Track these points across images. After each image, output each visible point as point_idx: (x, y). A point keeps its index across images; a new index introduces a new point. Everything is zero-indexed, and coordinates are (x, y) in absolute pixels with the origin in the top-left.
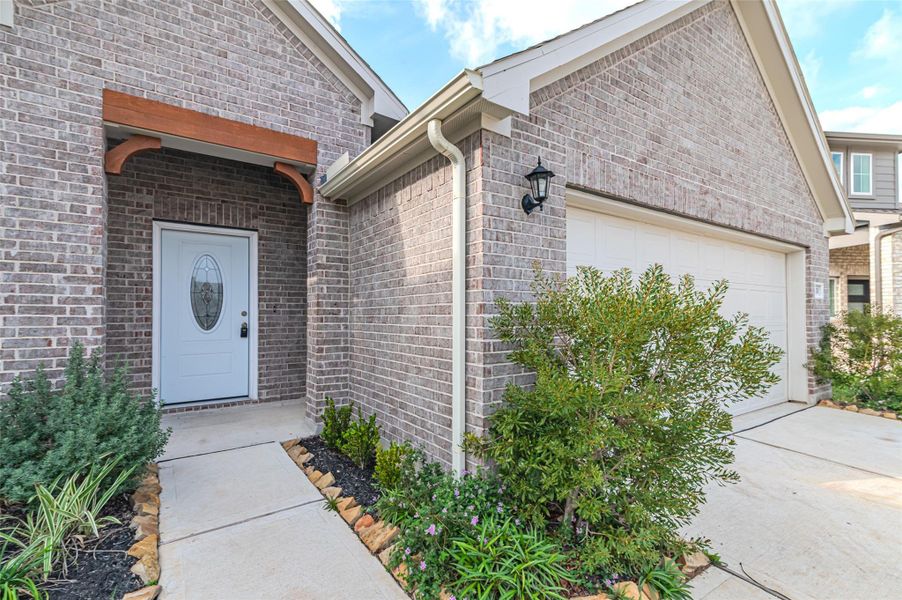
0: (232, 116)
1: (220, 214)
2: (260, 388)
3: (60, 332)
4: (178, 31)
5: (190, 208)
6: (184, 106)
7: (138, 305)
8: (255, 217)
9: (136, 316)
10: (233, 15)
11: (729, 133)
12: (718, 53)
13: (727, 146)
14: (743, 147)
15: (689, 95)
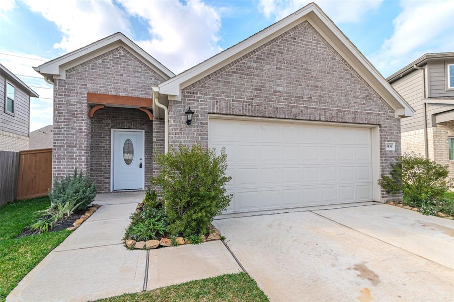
0: (124, 94)
1: (131, 125)
2: (145, 186)
3: (76, 165)
4: (108, 71)
5: (122, 123)
6: (110, 94)
7: (106, 157)
8: (143, 125)
9: (105, 160)
10: (125, 62)
11: (309, 80)
12: (301, 47)
13: (308, 86)
14: (320, 84)
15: (280, 69)
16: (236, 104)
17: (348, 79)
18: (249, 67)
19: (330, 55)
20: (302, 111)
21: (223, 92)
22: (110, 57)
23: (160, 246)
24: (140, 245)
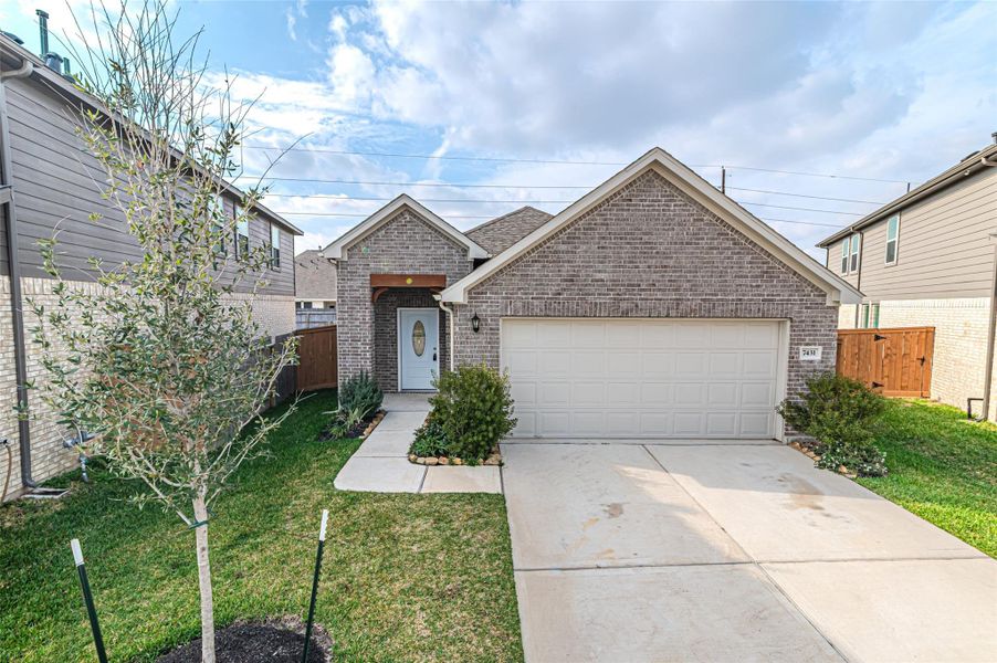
0: (411, 272)
1: (422, 301)
3: (361, 362)
4: (392, 244)
5: (410, 300)
6: (394, 273)
7: (392, 346)
9: (392, 350)
10: (411, 229)
11: (652, 258)
12: (639, 210)
13: (649, 267)
14: (671, 263)
15: (603, 248)
16: (536, 302)
17: (728, 248)
18: (556, 252)
19: (692, 215)
20: (637, 306)
21: (519, 289)
22: (394, 225)
23: (438, 464)
24: (421, 460)
